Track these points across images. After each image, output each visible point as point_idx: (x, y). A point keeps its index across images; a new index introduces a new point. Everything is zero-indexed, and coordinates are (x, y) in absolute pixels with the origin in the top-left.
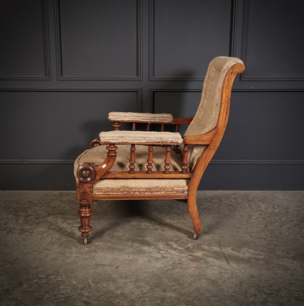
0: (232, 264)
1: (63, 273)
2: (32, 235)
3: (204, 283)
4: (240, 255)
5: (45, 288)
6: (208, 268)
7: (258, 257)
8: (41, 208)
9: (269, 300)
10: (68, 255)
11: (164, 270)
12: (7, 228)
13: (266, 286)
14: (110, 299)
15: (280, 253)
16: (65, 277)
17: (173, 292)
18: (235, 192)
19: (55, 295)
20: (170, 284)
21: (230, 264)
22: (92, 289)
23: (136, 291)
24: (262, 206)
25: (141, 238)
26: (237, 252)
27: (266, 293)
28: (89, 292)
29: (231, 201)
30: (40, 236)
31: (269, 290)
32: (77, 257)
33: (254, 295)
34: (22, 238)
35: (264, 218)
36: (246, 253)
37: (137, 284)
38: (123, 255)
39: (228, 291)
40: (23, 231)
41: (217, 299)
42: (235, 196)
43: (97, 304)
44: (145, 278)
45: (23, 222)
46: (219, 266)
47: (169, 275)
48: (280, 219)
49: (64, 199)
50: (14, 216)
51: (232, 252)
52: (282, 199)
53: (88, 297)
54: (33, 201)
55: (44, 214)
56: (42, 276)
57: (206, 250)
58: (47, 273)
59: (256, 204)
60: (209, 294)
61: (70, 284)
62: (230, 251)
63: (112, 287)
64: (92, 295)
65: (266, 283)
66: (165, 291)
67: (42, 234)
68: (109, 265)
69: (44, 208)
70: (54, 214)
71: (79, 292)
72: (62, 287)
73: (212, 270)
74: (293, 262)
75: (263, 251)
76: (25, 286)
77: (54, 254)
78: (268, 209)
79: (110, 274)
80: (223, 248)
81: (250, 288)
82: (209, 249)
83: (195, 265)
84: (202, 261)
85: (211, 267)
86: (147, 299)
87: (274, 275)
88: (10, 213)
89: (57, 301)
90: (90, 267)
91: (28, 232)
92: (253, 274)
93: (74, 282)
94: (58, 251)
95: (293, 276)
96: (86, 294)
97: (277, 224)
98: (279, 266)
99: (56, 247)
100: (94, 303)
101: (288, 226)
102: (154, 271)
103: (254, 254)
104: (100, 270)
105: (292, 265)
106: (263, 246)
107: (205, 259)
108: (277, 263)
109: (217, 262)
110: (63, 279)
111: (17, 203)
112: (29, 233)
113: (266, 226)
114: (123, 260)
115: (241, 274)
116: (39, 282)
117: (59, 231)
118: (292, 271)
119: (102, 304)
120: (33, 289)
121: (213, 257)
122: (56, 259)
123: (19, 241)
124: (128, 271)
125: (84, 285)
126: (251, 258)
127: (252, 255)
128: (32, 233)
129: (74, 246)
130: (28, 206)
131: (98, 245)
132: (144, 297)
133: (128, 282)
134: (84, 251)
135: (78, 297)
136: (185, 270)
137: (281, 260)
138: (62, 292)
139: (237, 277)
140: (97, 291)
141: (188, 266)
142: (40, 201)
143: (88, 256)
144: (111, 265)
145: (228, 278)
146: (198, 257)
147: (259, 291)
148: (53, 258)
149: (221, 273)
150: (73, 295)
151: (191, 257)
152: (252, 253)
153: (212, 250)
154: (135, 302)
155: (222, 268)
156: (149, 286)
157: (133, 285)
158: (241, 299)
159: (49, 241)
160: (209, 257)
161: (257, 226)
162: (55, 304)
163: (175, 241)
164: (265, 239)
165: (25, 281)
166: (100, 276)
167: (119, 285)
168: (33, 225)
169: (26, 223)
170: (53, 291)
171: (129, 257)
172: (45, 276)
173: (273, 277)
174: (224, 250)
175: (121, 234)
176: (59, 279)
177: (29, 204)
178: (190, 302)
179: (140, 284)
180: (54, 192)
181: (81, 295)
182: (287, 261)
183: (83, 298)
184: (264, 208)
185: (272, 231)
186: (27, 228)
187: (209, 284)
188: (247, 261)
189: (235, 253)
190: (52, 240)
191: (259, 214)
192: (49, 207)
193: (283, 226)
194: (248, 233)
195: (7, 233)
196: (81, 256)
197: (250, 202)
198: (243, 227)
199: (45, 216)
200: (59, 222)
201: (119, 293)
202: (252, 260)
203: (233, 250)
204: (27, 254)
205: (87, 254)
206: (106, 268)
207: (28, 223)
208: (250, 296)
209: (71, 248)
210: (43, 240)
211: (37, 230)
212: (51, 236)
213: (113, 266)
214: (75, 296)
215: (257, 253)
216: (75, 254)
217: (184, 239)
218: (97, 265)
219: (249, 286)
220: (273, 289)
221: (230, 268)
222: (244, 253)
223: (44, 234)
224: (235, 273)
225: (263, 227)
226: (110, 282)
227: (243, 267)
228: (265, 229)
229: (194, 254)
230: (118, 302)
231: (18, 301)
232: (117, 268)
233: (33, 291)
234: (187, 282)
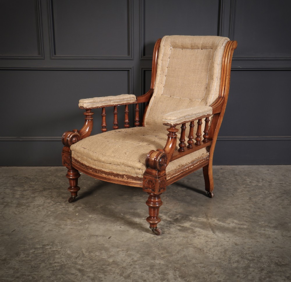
0: (217, 233)
1: (58, 244)
2: (29, 208)
3: (191, 251)
4: (225, 225)
5: (41, 257)
6: (195, 237)
7: (242, 227)
8: (37, 183)
9: (251, 265)
10: (62, 226)
11: (154, 239)
12: (5, 202)
13: (249, 253)
14: (103, 267)
15: (263, 223)
16: (61, 247)
17: (162, 260)
18: (223, 167)
19: (51, 264)
20: (159, 253)
21: (216, 234)
22: (86, 258)
23: (127, 259)
24: (247, 180)
25: (133, 210)
26: (222, 222)
27: (248, 260)
28: (83, 261)
29: (219, 176)
30: (35, 210)
31: (251, 256)
32: (72, 229)
33: (238, 262)
34: (19, 211)
35: (248, 191)
36: (231, 223)
37: (128, 252)
38: (115, 226)
39: (213, 258)
40: (19, 205)
41: (202, 265)
42: (222, 171)
43: (91, 271)
44: (136, 247)
45: (20, 196)
46: (206, 235)
47: (158, 244)
48: (263, 191)
49: (59, 175)
50: (11, 191)
51: (218, 222)
52: (266, 173)
53: (82, 265)
54: (29, 177)
55: (40, 189)
56: (39, 246)
57: (194, 221)
58: (43, 244)
59: (242, 178)
60: (196, 261)
61: (65, 253)
62: (216, 221)
63: (104, 256)
64: (86, 263)
65: (249, 251)
66: (154, 258)
67: (38, 207)
68: (101, 236)
69: (40, 183)
70: (49, 189)
71: (74, 260)
72: (57, 256)
73: (199, 239)
74: (275, 231)
75: (247, 221)
76: (22, 256)
77: (50, 226)
78: (253, 183)
79: (102, 244)
80: (210, 219)
81: (233, 255)
82: (196, 220)
83: (183, 235)
84: (189, 231)
85: (197, 236)
86: (137, 266)
87: (256, 243)
88: (7, 188)
89: (53, 269)
90: (84, 238)
91: (24, 206)
92: (236, 242)
93: (69, 252)
94: (53, 223)
95: (274, 244)
96: (80, 262)
97: (261, 196)
98: (261, 235)
99: (51, 219)
100: (88, 270)
101: (271, 198)
102: (144, 240)
103: (238, 224)
104: (93, 240)
105: (273, 234)
106: (247, 217)
107: (192, 229)
108: (259, 232)
109: (204, 232)
110: (59, 249)
111: (14, 178)
112: (26, 207)
113: (250, 198)
114: (115, 231)
115: (226, 243)
116: (36, 252)
117: (54, 204)
118: (273, 239)
119: (95, 271)
120: (30, 259)
121: (200, 228)
122: (51, 230)
123: (15, 214)
124: (120, 241)
125: (78, 254)
126: (235, 228)
127: (237, 225)
128: (29, 206)
129: (68, 219)
130: (24, 181)
131: (92, 217)
132: (134, 264)
133: (120, 251)
134: (78, 223)
135: (72, 265)
136: (174, 239)
137: (263, 229)
138: (57, 261)
139: (222, 245)
140: (91, 259)
141: (176, 236)
142: (36, 176)
143: (82, 227)
144: (104, 236)
145: (213, 246)
146: (186, 227)
147: (242, 258)
148: (49, 230)
149: (207, 241)
150: (68, 263)
151: (179, 228)
152: (236, 224)
153: (200, 221)
154: (126, 269)
155: (208, 237)
156: (140, 254)
157: (124, 254)
158: (225, 265)
159: (45, 214)
160: (196, 227)
161: (242, 198)
162: (51, 272)
163: (165, 212)
164: (249, 210)
165: (22, 251)
166: (94, 246)
167: (111, 254)
168: (29, 199)
169: (23, 197)
170: (48, 260)
171: (121, 228)
172: (41, 246)
173: (256, 245)
174: (210, 221)
175: (113, 207)
176: (54, 249)
177: (25, 180)
178: (178, 268)
179: (131, 253)
180: (49, 168)
181: (76, 263)
182: (268, 230)
183: (77, 266)
184: (249, 182)
185: (256, 203)
186: (24, 202)
187: (196, 252)
188: (232, 230)
189: (220, 223)
190: (48, 213)
191: (244, 187)
192: (44, 182)
193: (266, 198)
194: (233, 205)
195: (5, 207)
196: (75, 227)
197: (236, 176)
198: (229, 199)
199: (41, 190)
200: (54, 196)
201: (111, 261)
202: (236, 230)
203: (218, 220)
204: (23, 226)
205: (81, 226)
206: (99, 238)
207: (25, 197)
208: (233, 262)
209: (66, 220)
210: (39, 213)
211: (33, 204)
212: (47, 210)
213: (105, 236)
214: (70, 265)
215: (241, 223)
216: (69, 226)
217: (173, 211)
218: (91, 236)
219: (233, 254)
220: (255, 256)
221: (216, 237)
222: (229, 224)
223: (39, 207)
224: (220, 241)
225: (247, 199)
226: (103, 251)
227: (228, 236)
228: (249, 201)
229: (182, 225)
230: (111, 270)
231: (15, 270)
232: (109, 238)
233: (29, 260)
234: (175, 250)
